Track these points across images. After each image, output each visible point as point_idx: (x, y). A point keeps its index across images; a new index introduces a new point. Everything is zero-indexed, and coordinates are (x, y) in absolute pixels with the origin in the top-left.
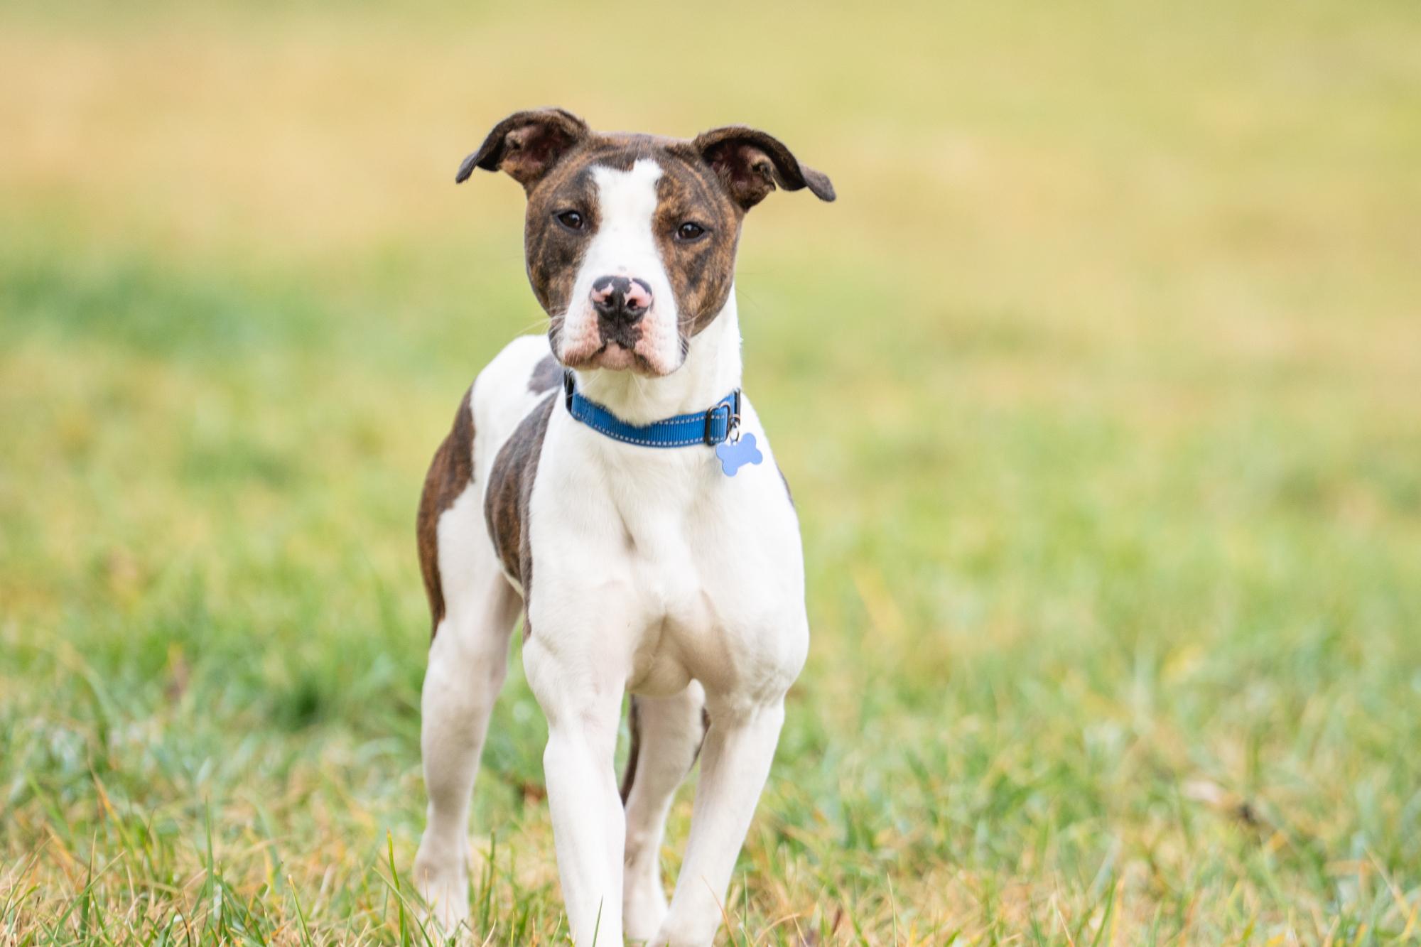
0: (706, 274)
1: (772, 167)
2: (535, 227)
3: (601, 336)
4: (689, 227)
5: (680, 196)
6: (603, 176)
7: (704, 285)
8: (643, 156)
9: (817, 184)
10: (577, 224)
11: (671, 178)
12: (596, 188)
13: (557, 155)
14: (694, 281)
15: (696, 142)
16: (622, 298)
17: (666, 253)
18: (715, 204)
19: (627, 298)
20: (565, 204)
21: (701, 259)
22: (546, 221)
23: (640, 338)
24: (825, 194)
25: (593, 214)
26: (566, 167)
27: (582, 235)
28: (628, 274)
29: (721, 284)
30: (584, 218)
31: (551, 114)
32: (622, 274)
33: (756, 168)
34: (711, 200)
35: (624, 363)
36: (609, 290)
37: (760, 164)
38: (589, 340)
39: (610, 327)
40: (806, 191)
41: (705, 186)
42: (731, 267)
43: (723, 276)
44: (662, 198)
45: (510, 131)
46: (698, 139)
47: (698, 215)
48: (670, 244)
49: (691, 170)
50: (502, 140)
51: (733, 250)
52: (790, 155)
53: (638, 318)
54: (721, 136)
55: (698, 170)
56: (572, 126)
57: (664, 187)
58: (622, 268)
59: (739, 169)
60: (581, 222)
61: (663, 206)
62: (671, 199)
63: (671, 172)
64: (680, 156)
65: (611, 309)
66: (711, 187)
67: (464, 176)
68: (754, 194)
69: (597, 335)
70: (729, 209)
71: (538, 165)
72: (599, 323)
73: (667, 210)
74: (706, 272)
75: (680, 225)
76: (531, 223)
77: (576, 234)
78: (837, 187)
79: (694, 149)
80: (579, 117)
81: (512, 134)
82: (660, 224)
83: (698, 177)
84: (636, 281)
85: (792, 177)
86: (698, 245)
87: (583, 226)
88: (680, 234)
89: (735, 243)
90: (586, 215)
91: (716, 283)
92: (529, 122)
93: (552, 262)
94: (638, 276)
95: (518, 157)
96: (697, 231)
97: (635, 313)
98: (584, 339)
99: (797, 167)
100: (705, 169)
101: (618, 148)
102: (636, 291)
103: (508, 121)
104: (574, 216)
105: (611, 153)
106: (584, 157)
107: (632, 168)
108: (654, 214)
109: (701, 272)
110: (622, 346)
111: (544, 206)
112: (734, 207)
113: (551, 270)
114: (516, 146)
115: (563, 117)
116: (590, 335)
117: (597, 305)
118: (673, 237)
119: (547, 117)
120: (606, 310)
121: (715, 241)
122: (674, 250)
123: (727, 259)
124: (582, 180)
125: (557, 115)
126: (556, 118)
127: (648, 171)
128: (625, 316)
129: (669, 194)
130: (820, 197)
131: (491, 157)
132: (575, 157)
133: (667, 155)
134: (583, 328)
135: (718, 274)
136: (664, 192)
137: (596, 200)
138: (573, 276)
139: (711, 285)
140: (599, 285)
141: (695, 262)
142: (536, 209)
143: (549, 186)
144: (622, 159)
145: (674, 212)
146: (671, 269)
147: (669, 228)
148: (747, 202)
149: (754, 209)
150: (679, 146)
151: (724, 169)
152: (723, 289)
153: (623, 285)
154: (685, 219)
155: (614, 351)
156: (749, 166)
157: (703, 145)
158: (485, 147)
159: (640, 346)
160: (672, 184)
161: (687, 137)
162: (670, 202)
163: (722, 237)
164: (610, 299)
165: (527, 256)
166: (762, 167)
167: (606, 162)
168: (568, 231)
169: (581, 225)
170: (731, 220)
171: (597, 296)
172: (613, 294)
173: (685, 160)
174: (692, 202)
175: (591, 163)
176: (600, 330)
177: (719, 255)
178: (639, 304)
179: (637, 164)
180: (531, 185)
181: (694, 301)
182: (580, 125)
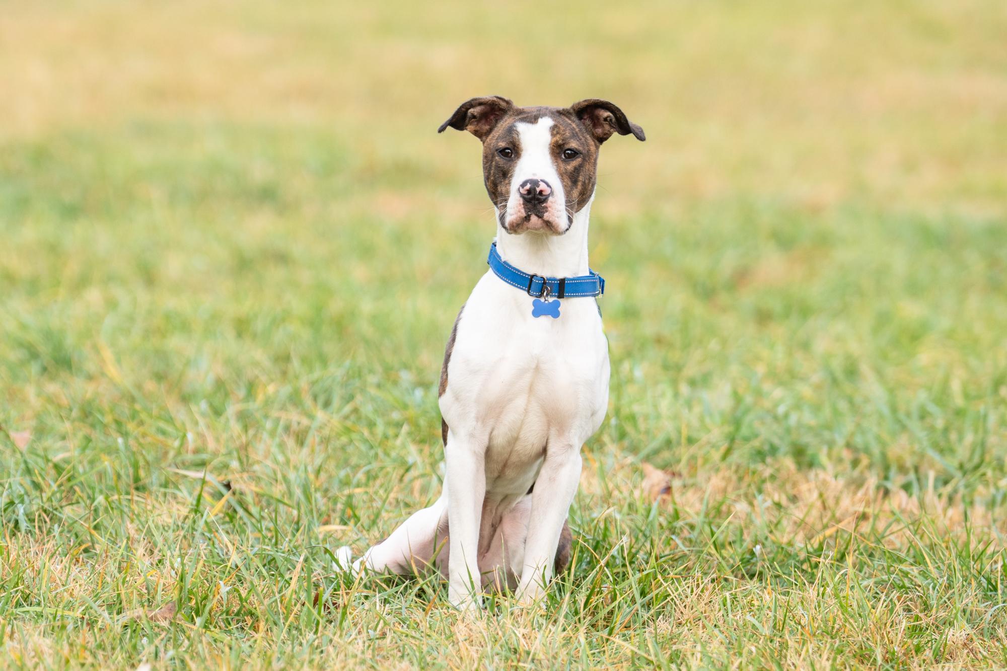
0: (581, 178)
1: (614, 120)
2: (488, 159)
3: (525, 211)
4: (569, 152)
5: (564, 134)
6: (522, 128)
7: (580, 184)
8: (544, 115)
9: (637, 131)
10: (510, 155)
11: (559, 125)
12: (518, 134)
13: (497, 121)
14: (575, 182)
15: (573, 107)
16: (535, 190)
17: (558, 167)
18: (583, 140)
19: (538, 190)
20: (502, 144)
21: (577, 170)
22: (493, 156)
23: (547, 211)
24: (641, 138)
25: (518, 148)
26: (502, 125)
27: (512, 160)
28: (538, 177)
29: (589, 182)
30: (513, 151)
31: (491, 99)
32: (535, 178)
33: (605, 119)
34: (581, 137)
35: (541, 226)
36: (528, 186)
37: (608, 117)
38: (519, 214)
39: (530, 206)
40: (631, 135)
41: (577, 130)
42: (594, 173)
43: (590, 178)
44: (553, 135)
45: (470, 109)
46: (573, 106)
47: (574, 144)
48: (560, 161)
49: (570, 122)
50: (466, 112)
51: (595, 164)
52: (623, 114)
53: (545, 200)
54: (586, 103)
55: (574, 122)
56: (503, 104)
57: (554, 130)
58: (534, 174)
59: (596, 121)
60: (512, 153)
61: (555, 139)
62: (558, 136)
63: (559, 122)
64: (564, 114)
65: (530, 196)
66: (580, 130)
67: (442, 130)
68: (605, 134)
69: (523, 211)
70: (591, 142)
71: (487, 127)
72: (524, 204)
73: (557, 142)
74: (581, 176)
75: (564, 150)
76: (486, 157)
77: (509, 161)
78: (647, 135)
79: (572, 111)
80: (506, 98)
81: (471, 110)
82: (553, 149)
83: (574, 124)
84: (542, 181)
85: (624, 127)
86: (574, 162)
87: (513, 156)
88: (565, 156)
89: (595, 160)
90: (514, 149)
91: (587, 181)
92: (480, 104)
93: (498, 177)
94: (542, 178)
95: (476, 123)
96: (574, 154)
97: (544, 197)
98: (516, 213)
99: (626, 121)
100: (577, 121)
101: (529, 113)
102: (542, 186)
103: (468, 102)
104: (507, 151)
105: (525, 116)
106: (511, 119)
107: (537, 122)
108: (550, 145)
109: (578, 176)
110: (538, 216)
111: (492, 147)
112: (593, 141)
113: (498, 182)
114: (474, 117)
115: (499, 100)
116: (519, 211)
117: (522, 196)
118: (561, 158)
119: (490, 100)
120: (526, 196)
121: (584, 159)
122: (562, 165)
123: (592, 169)
124: (511, 130)
125: (495, 99)
126: (494, 101)
127: (546, 123)
128: (538, 199)
129: (558, 133)
130: (638, 138)
131: (459, 121)
132: (506, 120)
133: (557, 114)
134: (516, 208)
135: (588, 177)
136: (555, 132)
137: (519, 140)
138: (509, 183)
139: (584, 184)
140: (523, 185)
141: (574, 172)
142: (488, 150)
143: (494, 137)
144: (532, 118)
145: (560, 142)
146: (562, 175)
147: (558, 151)
148: (601, 140)
149: (605, 143)
150: (563, 110)
151: (588, 122)
152: (591, 185)
153: (535, 183)
154: (567, 147)
155: (534, 219)
156: (602, 119)
157: (576, 109)
158: (455, 115)
159: (546, 216)
160: (559, 128)
161: (567, 104)
162: (558, 137)
163: (588, 158)
164: (529, 192)
165: (484, 175)
166: (608, 119)
167: (523, 120)
168: (505, 159)
169: (511, 155)
170: (593, 148)
171: (523, 191)
172: (530, 188)
173: (567, 117)
174: (571, 138)
175: (515, 122)
176: (524, 208)
177: (587, 167)
178: (544, 193)
179: (540, 120)
180: (484, 138)
181: (576, 193)
182: (508, 102)
